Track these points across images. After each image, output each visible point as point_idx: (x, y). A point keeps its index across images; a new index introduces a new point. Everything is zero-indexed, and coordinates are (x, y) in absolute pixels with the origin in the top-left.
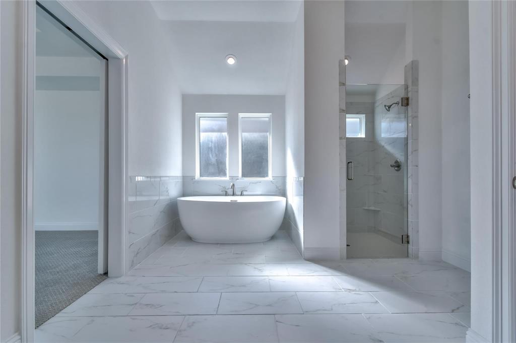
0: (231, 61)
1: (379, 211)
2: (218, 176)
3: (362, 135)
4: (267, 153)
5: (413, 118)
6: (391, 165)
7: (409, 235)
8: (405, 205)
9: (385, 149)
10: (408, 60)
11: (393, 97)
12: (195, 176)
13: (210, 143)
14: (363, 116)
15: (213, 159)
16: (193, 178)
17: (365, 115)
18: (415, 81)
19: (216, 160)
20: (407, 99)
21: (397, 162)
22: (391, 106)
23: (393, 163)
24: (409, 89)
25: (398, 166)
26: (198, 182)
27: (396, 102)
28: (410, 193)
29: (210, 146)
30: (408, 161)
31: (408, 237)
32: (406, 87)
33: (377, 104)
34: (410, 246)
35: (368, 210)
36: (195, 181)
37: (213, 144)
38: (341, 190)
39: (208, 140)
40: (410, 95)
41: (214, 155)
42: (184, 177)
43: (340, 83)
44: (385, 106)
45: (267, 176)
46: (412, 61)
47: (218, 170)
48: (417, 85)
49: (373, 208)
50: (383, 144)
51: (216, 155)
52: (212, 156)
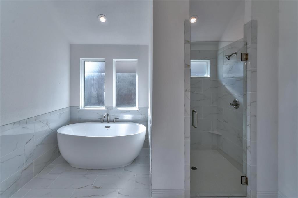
0: (103, 20)
1: (220, 135)
2: (98, 106)
3: (208, 75)
4: (135, 89)
5: (252, 72)
6: (230, 104)
7: (247, 176)
8: (244, 148)
9: (226, 88)
10: (248, 19)
11: (232, 48)
12: (79, 107)
13: (92, 81)
14: (209, 61)
15: (94, 93)
16: (78, 108)
17: (210, 60)
18: (254, 39)
19: (97, 93)
20: (247, 54)
21: (235, 101)
22: (231, 55)
23: (232, 102)
24: (248, 46)
25: (236, 104)
26: (82, 111)
27: (234, 53)
28: (248, 140)
29: (92, 83)
30: (247, 109)
31: (247, 179)
32: (246, 44)
33: (220, 52)
34: (249, 187)
35: (212, 134)
36: (79, 111)
37: (95, 82)
38: (186, 138)
39: (91, 79)
40: (249, 51)
41: (95, 90)
42: (71, 107)
43: (185, 40)
44: (226, 56)
45: (135, 105)
46: (251, 21)
47: (98, 101)
48: (256, 43)
49: (215, 132)
50: (224, 84)
51: (97, 90)
52: (94, 90)
